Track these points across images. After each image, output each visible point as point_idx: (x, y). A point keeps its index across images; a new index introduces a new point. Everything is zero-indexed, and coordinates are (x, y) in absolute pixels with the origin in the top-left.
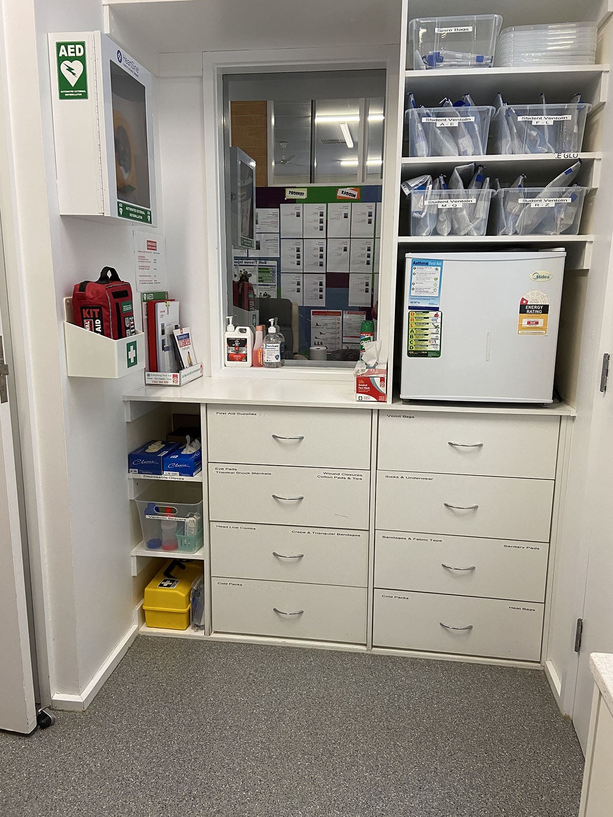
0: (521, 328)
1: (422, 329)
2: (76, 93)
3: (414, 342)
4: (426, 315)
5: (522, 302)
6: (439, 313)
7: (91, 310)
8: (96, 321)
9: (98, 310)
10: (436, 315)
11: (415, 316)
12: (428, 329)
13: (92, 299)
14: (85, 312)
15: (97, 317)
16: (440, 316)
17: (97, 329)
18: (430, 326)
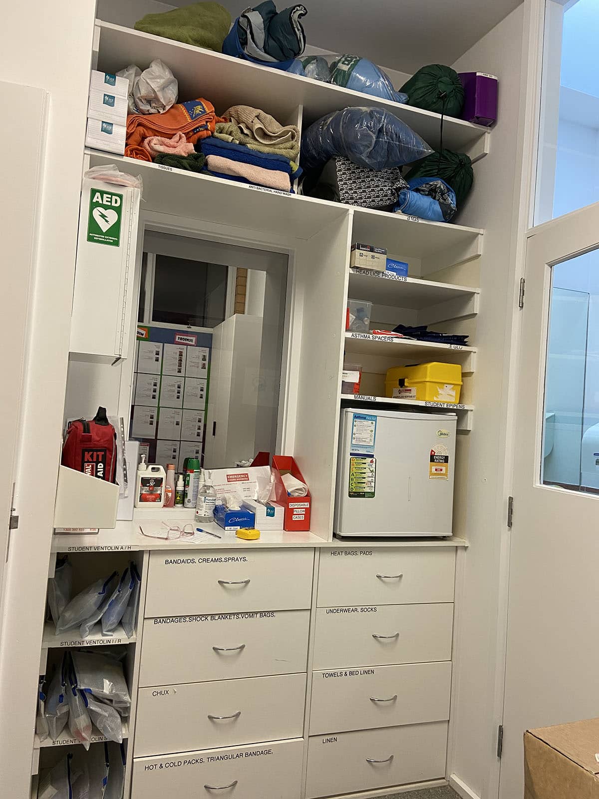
0: (432, 474)
1: (361, 473)
2: (107, 239)
3: (354, 484)
4: (364, 461)
5: (431, 453)
6: (374, 460)
7: (95, 453)
8: (99, 465)
9: (103, 453)
10: (372, 461)
11: (355, 461)
12: (365, 473)
13: (98, 441)
14: (87, 456)
15: (100, 460)
16: (375, 462)
17: (98, 474)
18: (367, 470)
